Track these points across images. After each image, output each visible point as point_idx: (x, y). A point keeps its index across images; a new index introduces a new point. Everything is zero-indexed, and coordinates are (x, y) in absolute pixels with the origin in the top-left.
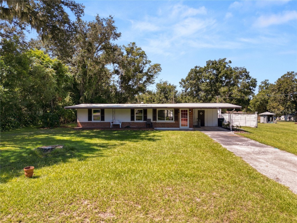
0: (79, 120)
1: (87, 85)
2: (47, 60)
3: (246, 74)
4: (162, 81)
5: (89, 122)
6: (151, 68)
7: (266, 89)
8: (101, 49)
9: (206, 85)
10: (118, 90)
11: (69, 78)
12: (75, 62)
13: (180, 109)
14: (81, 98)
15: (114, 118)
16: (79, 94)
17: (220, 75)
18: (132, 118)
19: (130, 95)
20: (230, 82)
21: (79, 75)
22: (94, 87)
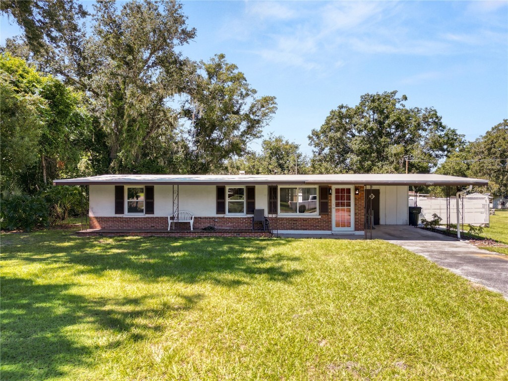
0: (94, 213)
1: (124, 135)
2: (31, 78)
3: (436, 121)
4: (273, 135)
5: (118, 215)
6: (255, 104)
7: (461, 151)
8: (154, 64)
9: (362, 141)
10: (191, 149)
11: (82, 119)
12: (99, 87)
13: (334, 187)
14: (112, 164)
15: (175, 208)
16: (109, 155)
17: (387, 122)
18: (220, 208)
19: (214, 159)
20: (404, 136)
21: (108, 115)
22: (140, 142)
